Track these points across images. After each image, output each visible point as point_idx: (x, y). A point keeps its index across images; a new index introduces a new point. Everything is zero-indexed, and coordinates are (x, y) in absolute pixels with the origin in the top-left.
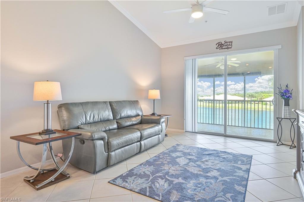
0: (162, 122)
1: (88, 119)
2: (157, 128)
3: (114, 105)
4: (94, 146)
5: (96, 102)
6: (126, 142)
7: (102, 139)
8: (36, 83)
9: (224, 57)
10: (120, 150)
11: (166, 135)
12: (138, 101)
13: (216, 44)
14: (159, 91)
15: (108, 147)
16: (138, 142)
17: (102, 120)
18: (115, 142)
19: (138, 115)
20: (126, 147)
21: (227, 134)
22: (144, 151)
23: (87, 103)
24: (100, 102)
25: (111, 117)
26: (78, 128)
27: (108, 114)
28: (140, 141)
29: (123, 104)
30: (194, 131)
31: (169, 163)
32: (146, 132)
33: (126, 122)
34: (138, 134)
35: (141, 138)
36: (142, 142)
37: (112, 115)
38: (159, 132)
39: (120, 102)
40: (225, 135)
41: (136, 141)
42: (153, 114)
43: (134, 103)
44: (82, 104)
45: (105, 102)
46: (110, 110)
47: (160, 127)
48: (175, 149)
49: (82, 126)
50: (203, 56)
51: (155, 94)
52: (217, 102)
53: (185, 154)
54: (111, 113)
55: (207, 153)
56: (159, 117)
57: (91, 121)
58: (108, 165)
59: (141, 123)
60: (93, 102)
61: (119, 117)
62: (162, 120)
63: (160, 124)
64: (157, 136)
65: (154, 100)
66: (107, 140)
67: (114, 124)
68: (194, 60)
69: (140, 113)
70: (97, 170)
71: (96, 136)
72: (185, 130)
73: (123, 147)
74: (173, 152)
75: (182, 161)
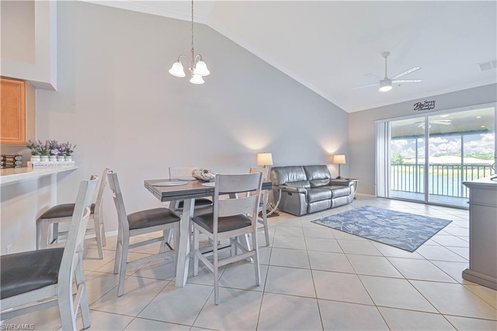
0: (351, 185)
1: (290, 179)
2: (346, 190)
3: (307, 169)
4: (299, 197)
5: (294, 167)
6: (321, 197)
7: (304, 193)
8: (258, 155)
9: (424, 118)
10: (316, 203)
11: (354, 198)
12: (326, 166)
13: (414, 104)
14: (344, 156)
15: (308, 199)
16: (329, 199)
17: (299, 180)
18: (313, 196)
19: (327, 178)
20: (321, 202)
21: (429, 201)
22: (334, 208)
23: (288, 167)
24: (296, 166)
25: (305, 179)
26: (284, 185)
27: (303, 176)
28: (331, 198)
29: (314, 168)
30: (387, 197)
31: (358, 217)
32: (336, 192)
33: (317, 183)
34: (330, 193)
35: (332, 197)
36: (333, 200)
37: (305, 177)
38: (348, 193)
39: (311, 166)
40: (426, 202)
41: (328, 198)
42: (339, 178)
43: (323, 168)
44: (285, 168)
45: (300, 167)
46: (304, 173)
47: (349, 189)
48: (364, 209)
49: (286, 184)
50: (398, 118)
51: (341, 159)
52: (434, 167)
53: (374, 213)
54: (305, 175)
55: (398, 214)
56: (346, 181)
57: (292, 180)
58: (308, 213)
59: (330, 184)
60: (292, 167)
61: (311, 179)
62: (351, 183)
63: (348, 186)
64: (346, 197)
65: (339, 165)
66: (307, 194)
67: (308, 184)
68: (386, 123)
69: (329, 177)
70: (301, 214)
71: (301, 190)
72: (376, 196)
73: (318, 201)
74: (361, 210)
75: (371, 217)
